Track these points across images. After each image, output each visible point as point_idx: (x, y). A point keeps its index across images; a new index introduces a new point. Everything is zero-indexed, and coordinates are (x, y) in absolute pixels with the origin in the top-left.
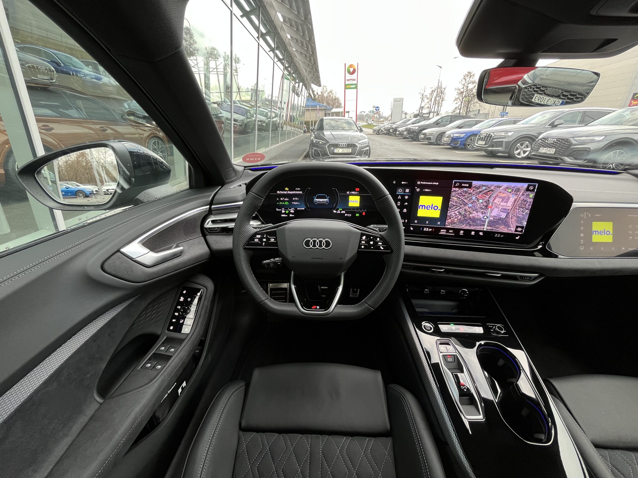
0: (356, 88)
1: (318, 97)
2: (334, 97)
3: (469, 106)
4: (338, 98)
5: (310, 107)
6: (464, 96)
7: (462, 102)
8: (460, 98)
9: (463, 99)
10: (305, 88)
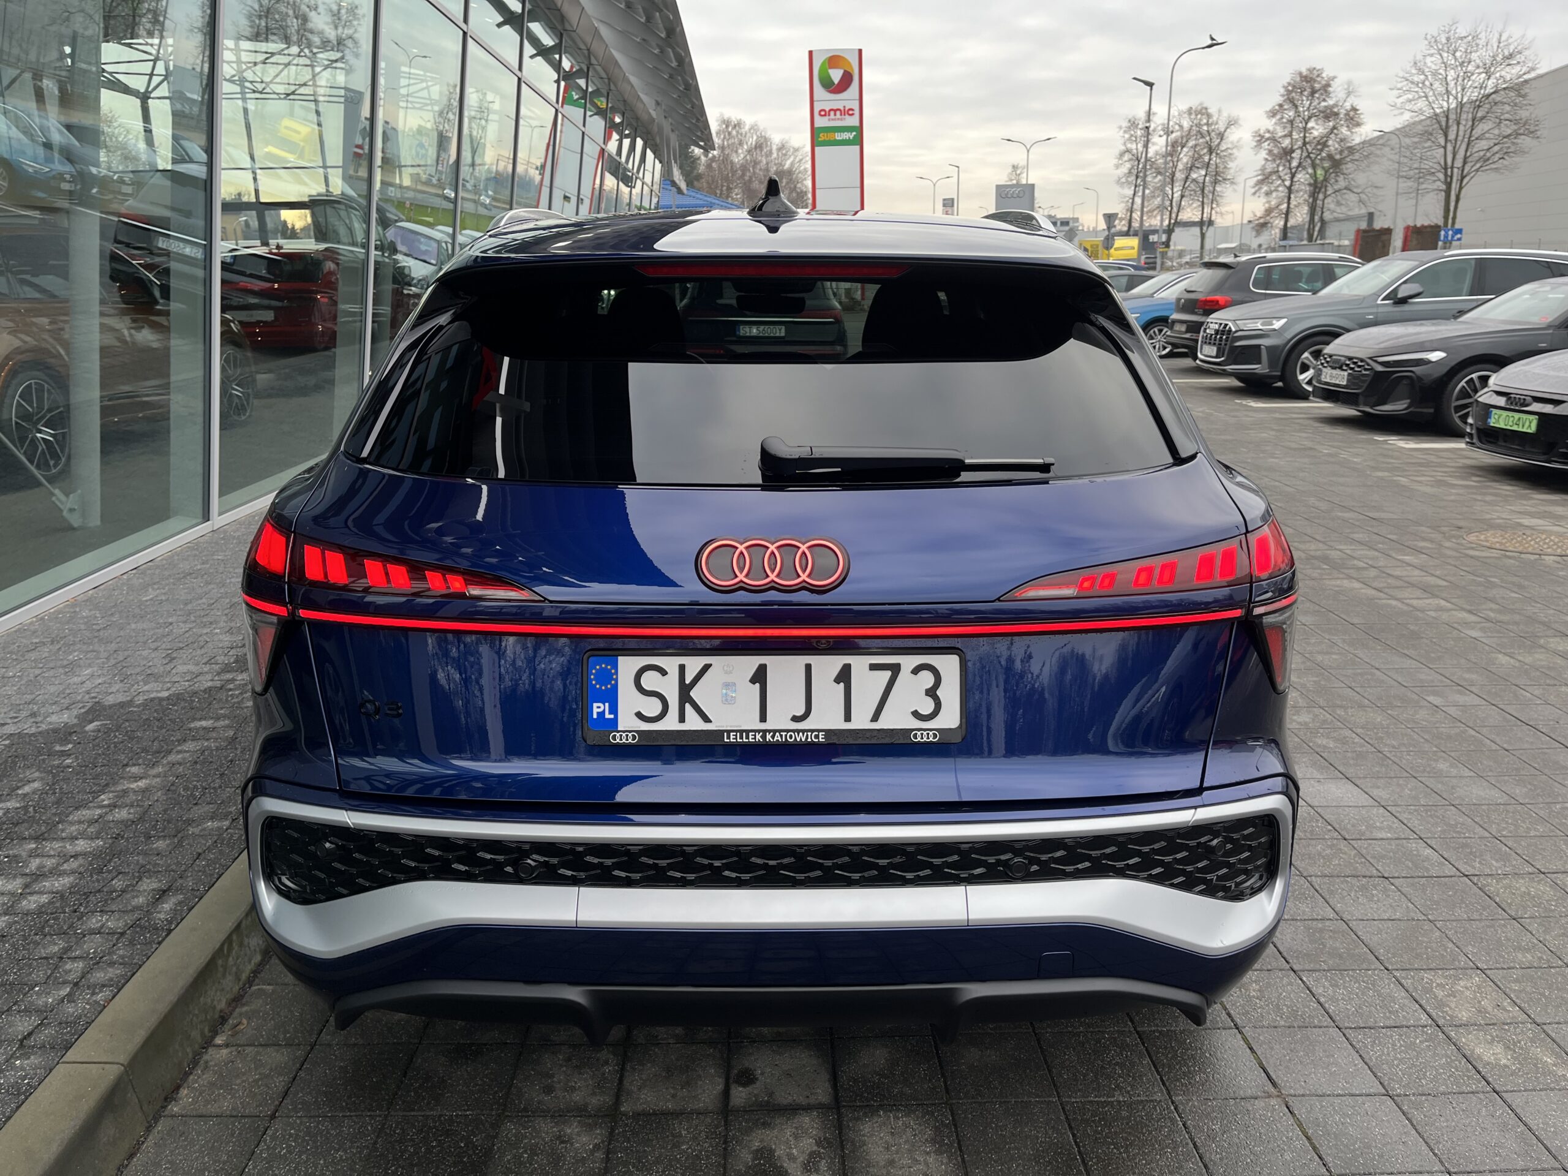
0: (859, 141)
1: (709, 168)
4: (791, 172)
6: (1295, 164)
7: (1290, 189)
8: (1282, 174)
9: (1293, 176)
10: (653, 156)
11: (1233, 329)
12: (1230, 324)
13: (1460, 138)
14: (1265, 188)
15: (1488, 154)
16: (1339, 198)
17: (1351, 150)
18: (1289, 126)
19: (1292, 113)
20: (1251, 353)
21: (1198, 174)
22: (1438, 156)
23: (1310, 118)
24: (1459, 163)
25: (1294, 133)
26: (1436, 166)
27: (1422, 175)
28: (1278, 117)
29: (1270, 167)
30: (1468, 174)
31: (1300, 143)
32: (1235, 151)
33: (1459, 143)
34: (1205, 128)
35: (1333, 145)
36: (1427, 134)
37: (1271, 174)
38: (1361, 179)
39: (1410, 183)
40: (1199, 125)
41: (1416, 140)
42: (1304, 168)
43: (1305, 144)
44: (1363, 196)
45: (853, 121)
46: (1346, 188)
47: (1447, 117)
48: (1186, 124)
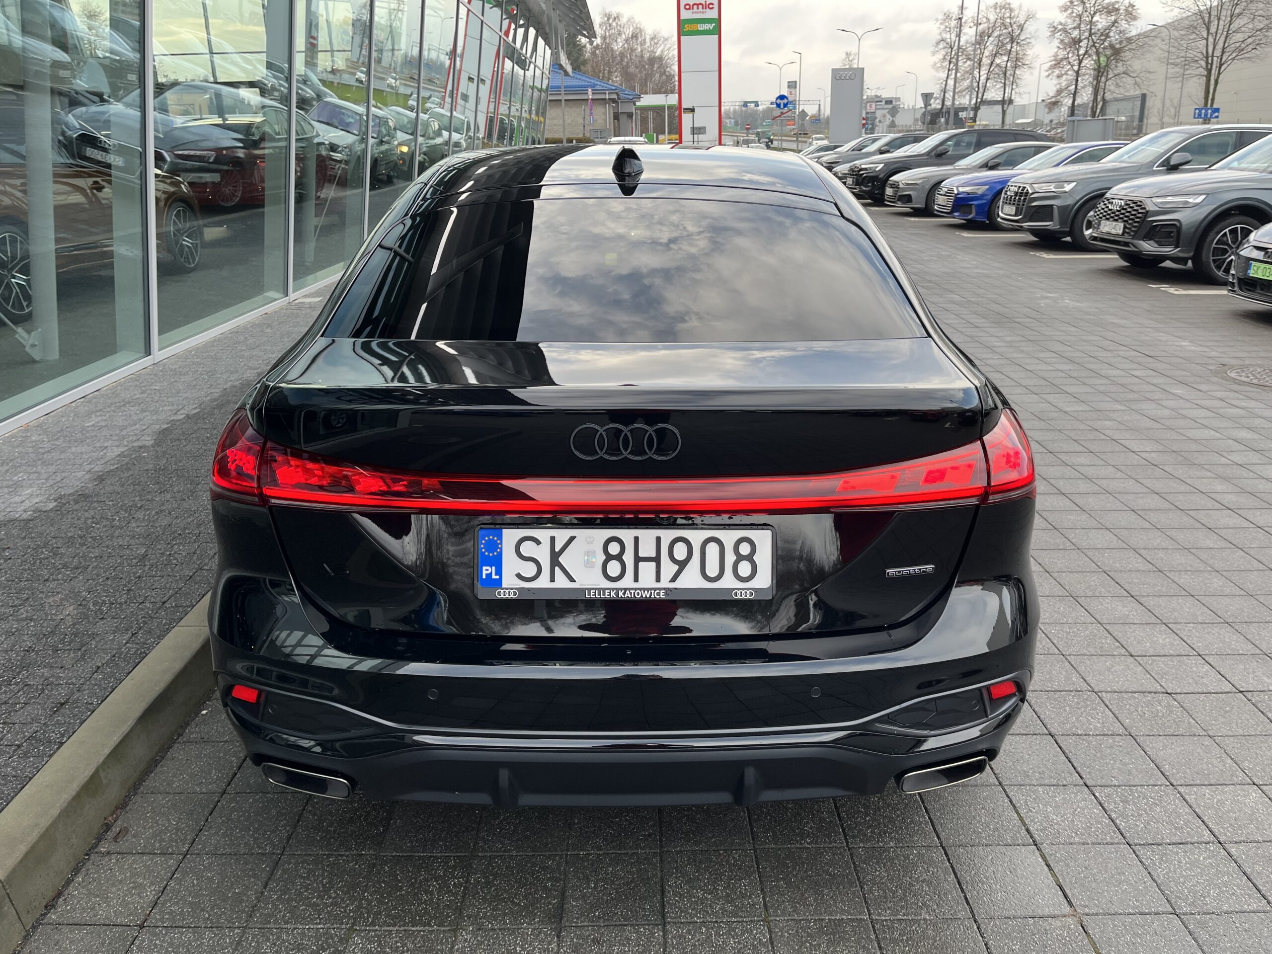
0: (718, 31)
1: (593, 53)
2: (647, 55)
3: (1102, 85)
4: (660, 58)
5: (563, 92)
6: (1082, 51)
7: (1077, 73)
8: (1071, 60)
9: (1080, 62)
10: (543, 43)
11: (1030, 191)
12: (1028, 187)
13: (1220, 32)
14: (1057, 72)
15: (1243, 46)
16: (1118, 81)
17: (1129, 40)
18: (1078, 19)
19: (1080, 9)
20: (1045, 212)
21: (1001, 60)
22: (1201, 47)
23: (1095, 13)
24: (1218, 53)
25: (1082, 26)
26: (1199, 55)
27: (1188, 63)
28: (1069, 11)
29: (1062, 54)
30: (1226, 62)
31: (1087, 34)
32: (1032, 40)
33: (1219, 35)
34: (1008, 20)
35: (1114, 36)
36: (1192, 28)
37: (1062, 60)
38: (1136, 65)
39: (1177, 69)
40: (1003, 18)
41: (1183, 33)
42: (1090, 56)
43: (1090, 35)
44: (1138, 79)
45: (713, 14)
46: (1124, 73)
47: (1210, 13)
48: (992, 17)
